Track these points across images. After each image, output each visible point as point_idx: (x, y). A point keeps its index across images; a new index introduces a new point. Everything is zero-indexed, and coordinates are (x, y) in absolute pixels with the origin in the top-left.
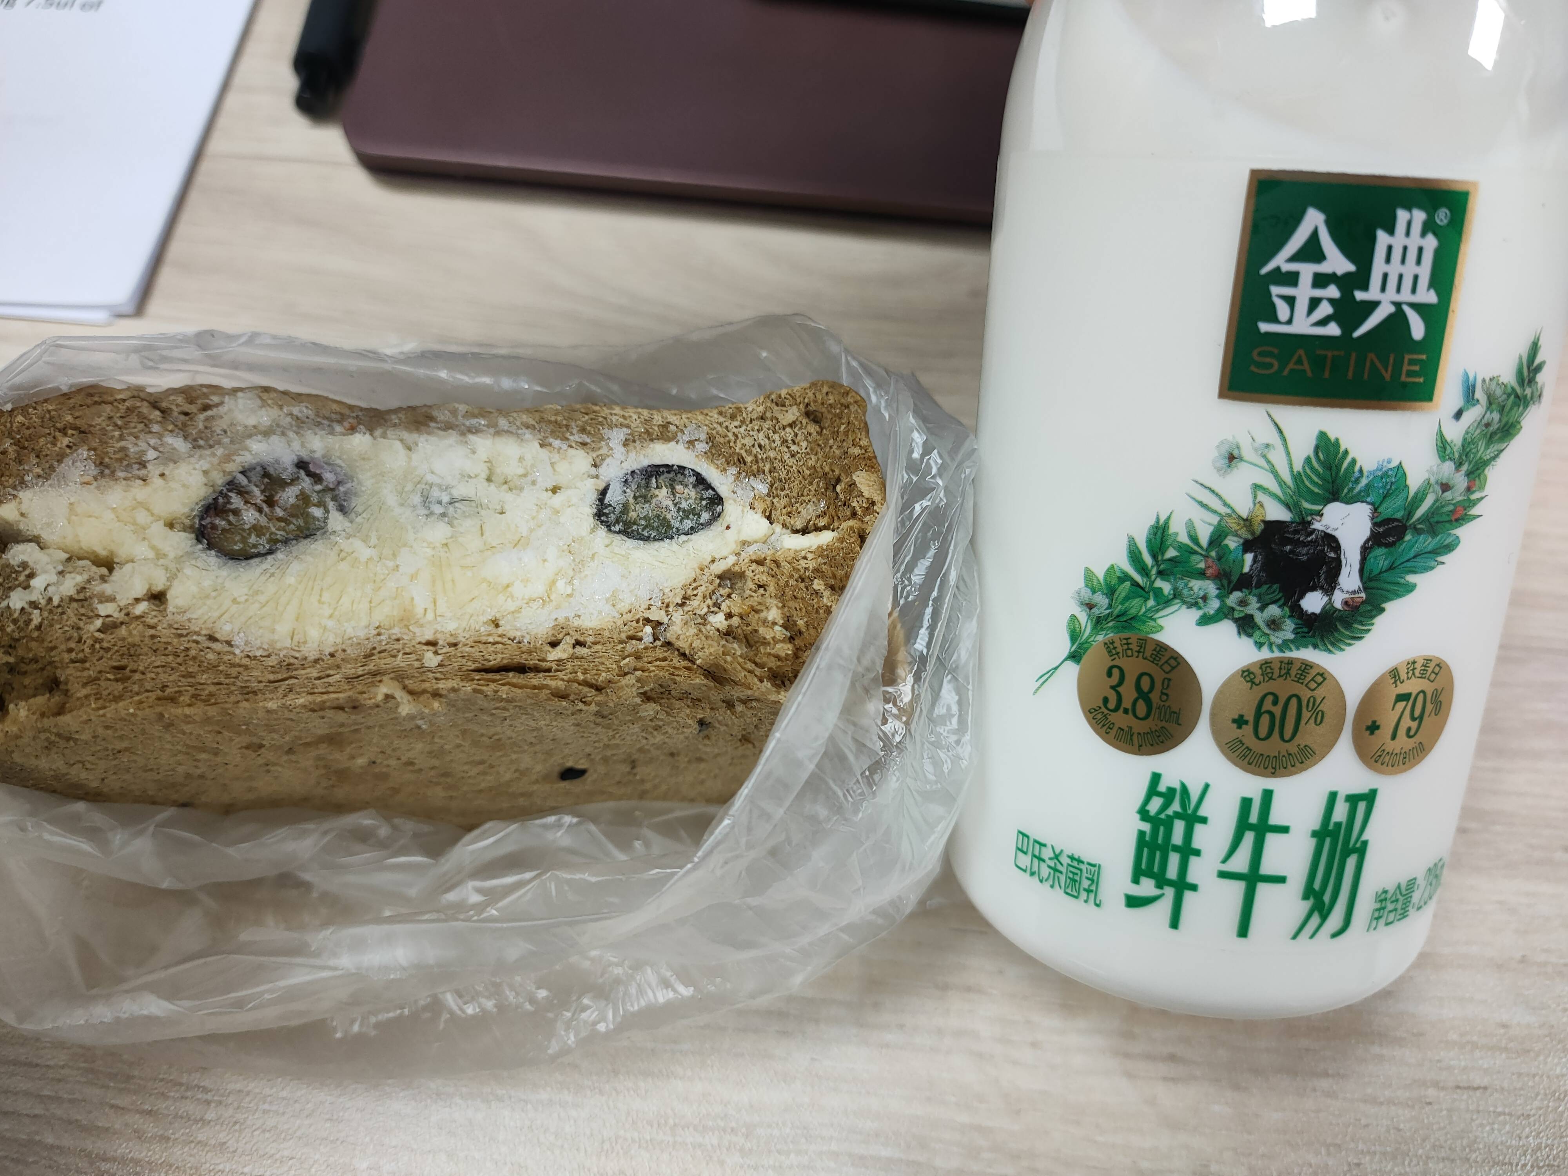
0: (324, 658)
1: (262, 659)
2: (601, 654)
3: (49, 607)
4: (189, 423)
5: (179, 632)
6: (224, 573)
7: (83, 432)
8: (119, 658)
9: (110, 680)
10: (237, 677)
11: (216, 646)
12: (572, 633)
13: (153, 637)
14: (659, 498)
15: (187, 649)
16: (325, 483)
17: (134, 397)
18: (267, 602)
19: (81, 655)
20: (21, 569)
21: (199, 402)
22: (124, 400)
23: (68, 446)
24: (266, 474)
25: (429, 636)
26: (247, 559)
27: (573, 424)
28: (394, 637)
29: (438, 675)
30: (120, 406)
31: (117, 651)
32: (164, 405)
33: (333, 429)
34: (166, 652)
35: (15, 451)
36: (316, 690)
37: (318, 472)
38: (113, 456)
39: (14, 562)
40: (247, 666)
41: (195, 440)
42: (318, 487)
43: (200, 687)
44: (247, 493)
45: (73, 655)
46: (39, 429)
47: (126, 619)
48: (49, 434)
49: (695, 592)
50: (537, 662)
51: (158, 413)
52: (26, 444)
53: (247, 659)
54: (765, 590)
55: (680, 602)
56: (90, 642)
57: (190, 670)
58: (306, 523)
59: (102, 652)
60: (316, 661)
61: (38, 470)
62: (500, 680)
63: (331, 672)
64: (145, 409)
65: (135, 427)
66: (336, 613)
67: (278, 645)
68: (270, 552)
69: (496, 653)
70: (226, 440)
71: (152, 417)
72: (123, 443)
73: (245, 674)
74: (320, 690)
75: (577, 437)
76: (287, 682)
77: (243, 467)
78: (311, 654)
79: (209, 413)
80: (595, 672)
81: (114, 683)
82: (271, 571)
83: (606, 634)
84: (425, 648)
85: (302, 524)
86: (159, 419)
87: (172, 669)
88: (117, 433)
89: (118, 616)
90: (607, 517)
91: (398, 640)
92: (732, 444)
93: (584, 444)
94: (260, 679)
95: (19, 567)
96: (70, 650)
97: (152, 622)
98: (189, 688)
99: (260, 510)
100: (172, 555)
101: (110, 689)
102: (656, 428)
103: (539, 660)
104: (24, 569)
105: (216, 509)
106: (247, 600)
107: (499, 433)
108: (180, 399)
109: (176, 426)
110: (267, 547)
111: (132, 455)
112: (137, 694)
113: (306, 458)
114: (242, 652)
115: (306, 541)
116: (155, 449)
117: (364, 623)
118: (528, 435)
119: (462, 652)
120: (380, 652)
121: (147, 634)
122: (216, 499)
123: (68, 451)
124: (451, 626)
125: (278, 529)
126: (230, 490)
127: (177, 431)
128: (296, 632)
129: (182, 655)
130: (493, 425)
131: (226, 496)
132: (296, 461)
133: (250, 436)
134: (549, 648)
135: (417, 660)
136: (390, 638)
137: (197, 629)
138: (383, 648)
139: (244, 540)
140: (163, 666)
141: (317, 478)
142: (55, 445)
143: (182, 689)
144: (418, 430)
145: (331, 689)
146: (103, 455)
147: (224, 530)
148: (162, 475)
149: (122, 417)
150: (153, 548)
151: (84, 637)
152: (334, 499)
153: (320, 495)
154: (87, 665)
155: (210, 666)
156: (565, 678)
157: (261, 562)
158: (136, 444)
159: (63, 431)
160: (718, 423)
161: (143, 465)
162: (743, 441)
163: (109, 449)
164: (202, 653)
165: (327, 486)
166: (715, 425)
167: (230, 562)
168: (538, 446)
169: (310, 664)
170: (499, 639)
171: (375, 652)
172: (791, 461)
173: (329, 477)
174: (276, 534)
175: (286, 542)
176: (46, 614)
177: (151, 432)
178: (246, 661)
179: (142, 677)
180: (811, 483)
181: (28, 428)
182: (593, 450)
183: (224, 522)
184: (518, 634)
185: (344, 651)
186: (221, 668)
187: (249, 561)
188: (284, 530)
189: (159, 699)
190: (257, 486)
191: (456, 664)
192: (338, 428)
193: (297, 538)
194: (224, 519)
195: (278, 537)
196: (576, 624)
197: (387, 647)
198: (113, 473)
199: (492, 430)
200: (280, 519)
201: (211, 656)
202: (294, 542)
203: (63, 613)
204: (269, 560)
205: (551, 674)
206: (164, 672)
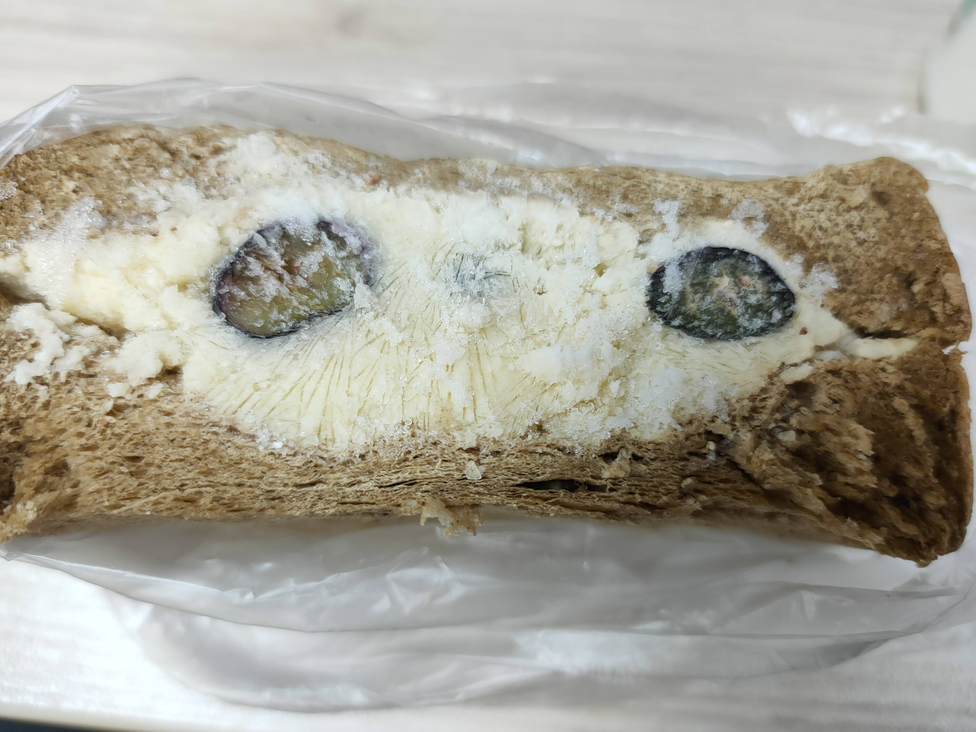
0: (354, 460)
1: (288, 458)
2: (660, 472)
3: (56, 383)
4: (201, 168)
5: (198, 422)
6: (244, 353)
7: (90, 175)
8: (132, 447)
9: (122, 473)
10: (261, 478)
11: (239, 440)
12: (630, 447)
13: (169, 425)
14: (721, 288)
15: (206, 442)
16: (348, 249)
17: (142, 136)
18: (291, 390)
19: (90, 442)
20: (26, 337)
21: (211, 144)
22: (132, 140)
23: (75, 191)
24: (285, 235)
25: (471, 442)
26: (268, 337)
27: (613, 189)
28: (431, 440)
29: (481, 490)
30: (129, 147)
31: (131, 440)
32: (173, 146)
33: (353, 182)
34: (184, 444)
35: (20, 195)
36: (347, 500)
37: (341, 235)
38: (121, 205)
39: (17, 329)
40: (271, 465)
41: (207, 188)
42: (343, 254)
43: (222, 488)
44: (266, 257)
45: (83, 441)
46: (45, 170)
47: (140, 401)
48: (55, 177)
49: (763, 404)
50: (590, 479)
51: (167, 155)
52: (31, 187)
53: (271, 457)
54: (841, 406)
55: (747, 415)
56: (100, 426)
57: (211, 467)
58: (330, 295)
59: (114, 440)
60: (346, 464)
61: (43, 219)
62: (551, 498)
63: (362, 478)
64: (154, 151)
65: (144, 172)
66: (366, 407)
67: (305, 444)
68: (294, 330)
69: (544, 465)
70: (241, 191)
71: (161, 160)
72: (131, 190)
73: (269, 474)
74: (351, 500)
75: (620, 207)
76: (315, 488)
77: (261, 225)
78: (340, 456)
79: (222, 157)
80: (654, 494)
81: (128, 477)
82: (295, 352)
83: (666, 449)
84: (466, 455)
85: (326, 298)
86: (169, 162)
87: (191, 464)
88: (124, 178)
89: (131, 399)
90: (663, 308)
91: (435, 444)
92: (790, 225)
93: (629, 215)
94: (286, 481)
95: (24, 335)
96: (80, 435)
97: (168, 407)
98: (209, 489)
99: (280, 278)
100: (186, 326)
101: (125, 484)
102: (706, 201)
103: (592, 477)
104: (30, 336)
105: (233, 274)
106: (269, 386)
107: (533, 196)
108: (190, 141)
109: (187, 171)
110: (290, 324)
111: (141, 204)
112: (154, 491)
113: (328, 217)
114: (266, 448)
115: (331, 319)
116: (165, 198)
117: (397, 420)
118: (566, 201)
119: (507, 464)
120: (415, 457)
121: (163, 422)
122: (233, 264)
123: (74, 196)
124: (496, 432)
125: (301, 303)
126: (247, 254)
127: (188, 177)
128: (322, 429)
129: (201, 448)
130: (525, 185)
131: (243, 260)
132: (317, 221)
133: (266, 186)
134: (602, 463)
135: (457, 470)
136: (426, 442)
137: (217, 420)
138: (419, 453)
139: (265, 315)
140: (181, 460)
141: (341, 243)
142: (59, 188)
143: (203, 489)
144: (445, 187)
145: (364, 499)
146: (110, 203)
147: (242, 301)
148: (174, 229)
149: (130, 159)
150: (165, 316)
151: (95, 420)
152: (360, 268)
153: (344, 262)
154: (99, 453)
155: (232, 463)
156: (621, 499)
157: (284, 342)
158: (145, 192)
159: (68, 172)
160: (773, 199)
161: (153, 216)
162: (803, 222)
163: (117, 196)
164: (223, 447)
165: (351, 252)
166: (771, 202)
167: (252, 340)
168: (578, 214)
169: (340, 467)
170: (549, 450)
171: (411, 457)
172: (859, 251)
173: (353, 242)
174: (299, 309)
175: (310, 319)
176: (53, 391)
177: (160, 178)
178: (270, 460)
179: (158, 471)
180: (882, 278)
181: (33, 169)
182: (640, 223)
183: (243, 293)
184: (569, 444)
185: (375, 452)
186: (242, 466)
187: (270, 340)
188: (307, 305)
189: (177, 499)
190: (276, 249)
191: (500, 477)
192: (359, 181)
193: (321, 314)
194: (243, 289)
195: (302, 313)
196: (633, 436)
197: (423, 451)
198: (121, 223)
199: (525, 193)
200: (301, 290)
201: (232, 451)
202: (318, 319)
203: (70, 391)
204: (292, 340)
205: (605, 494)
206: (183, 468)
